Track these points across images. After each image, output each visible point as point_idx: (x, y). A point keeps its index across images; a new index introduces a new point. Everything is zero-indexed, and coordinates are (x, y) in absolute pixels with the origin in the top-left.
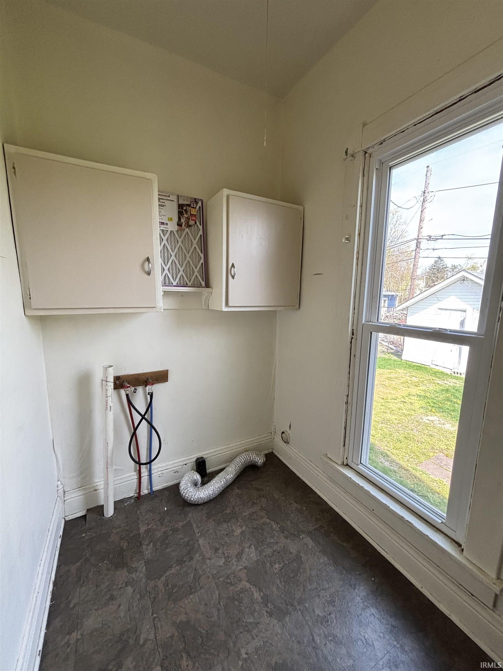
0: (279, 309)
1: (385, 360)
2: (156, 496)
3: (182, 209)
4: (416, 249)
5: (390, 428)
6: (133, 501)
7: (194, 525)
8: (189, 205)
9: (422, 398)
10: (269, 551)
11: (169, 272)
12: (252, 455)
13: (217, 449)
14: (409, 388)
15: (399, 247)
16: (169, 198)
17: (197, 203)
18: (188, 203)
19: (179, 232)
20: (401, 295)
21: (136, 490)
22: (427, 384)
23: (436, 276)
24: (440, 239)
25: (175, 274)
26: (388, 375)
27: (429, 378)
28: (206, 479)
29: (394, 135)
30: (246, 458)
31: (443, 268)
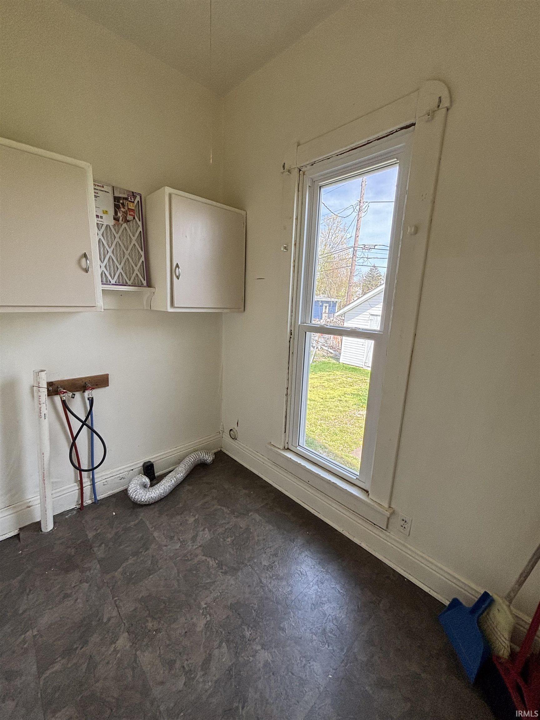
0: (225, 311)
1: (325, 363)
2: (101, 504)
3: (118, 203)
4: (353, 257)
5: (328, 424)
6: (75, 512)
7: (147, 523)
8: (126, 199)
9: (355, 396)
10: (221, 530)
11: (107, 269)
12: (201, 454)
13: (166, 452)
14: (345, 387)
15: (339, 253)
16: (102, 189)
17: (135, 197)
18: (126, 196)
19: (116, 227)
20: (341, 302)
21: (77, 501)
22: (360, 384)
23: (372, 283)
24: (373, 248)
25: (112, 271)
26: (327, 377)
27: (362, 378)
28: (155, 482)
29: (322, 160)
30: (195, 457)
31: (377, 276)
